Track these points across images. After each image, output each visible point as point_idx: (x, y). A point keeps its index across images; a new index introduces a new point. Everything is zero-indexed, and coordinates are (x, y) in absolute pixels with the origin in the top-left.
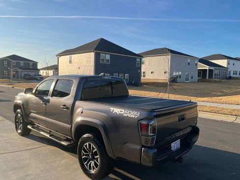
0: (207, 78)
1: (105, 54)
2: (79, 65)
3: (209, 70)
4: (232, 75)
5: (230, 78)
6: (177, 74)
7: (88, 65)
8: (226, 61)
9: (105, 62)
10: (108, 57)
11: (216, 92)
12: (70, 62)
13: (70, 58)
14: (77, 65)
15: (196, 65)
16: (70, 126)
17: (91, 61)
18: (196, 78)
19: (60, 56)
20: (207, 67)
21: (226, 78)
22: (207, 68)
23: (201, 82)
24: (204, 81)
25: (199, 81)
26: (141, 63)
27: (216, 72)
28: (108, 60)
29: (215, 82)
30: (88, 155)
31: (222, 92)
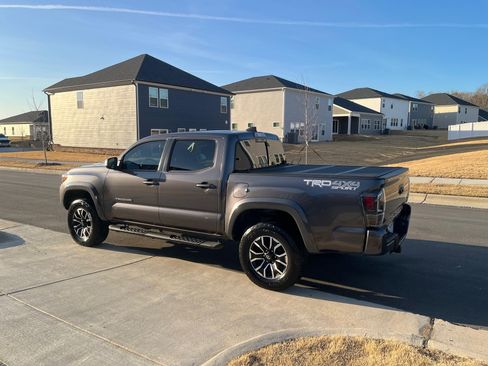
0: (349, 133)
1: (159, 87)
2: (102, 111)
3: (352, 117)
4: (389, 126)
5: (387, 132)
6: (297, 126)
7: (122, 111)
8: (378, 101)
9: (159, 105)
10: (164, 94)
11: (371, 158)
12: (80, 105)
13: (80, 96)
14: (96, 111)
15: (330, 108)
16: (219, 216)
17: (128, 104)
18: (330, 134)
19: (53, 92)
20: (348, 113)
21: (381, 133)
22: (349, 115)
23: (339, 140)
24: (343, 140)
25: (335, 139)
26: (229, 106)
27: (363, 121)
28: (164, 102)
29: (363, 140)
30: (262, 256)
31: (380, 157)
